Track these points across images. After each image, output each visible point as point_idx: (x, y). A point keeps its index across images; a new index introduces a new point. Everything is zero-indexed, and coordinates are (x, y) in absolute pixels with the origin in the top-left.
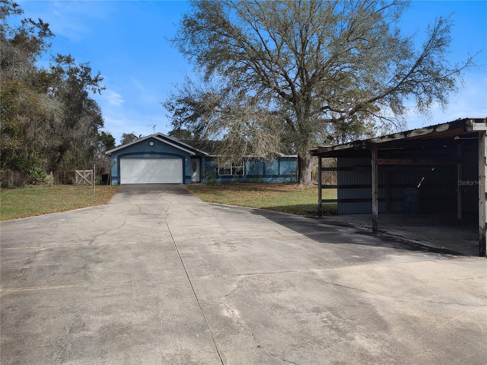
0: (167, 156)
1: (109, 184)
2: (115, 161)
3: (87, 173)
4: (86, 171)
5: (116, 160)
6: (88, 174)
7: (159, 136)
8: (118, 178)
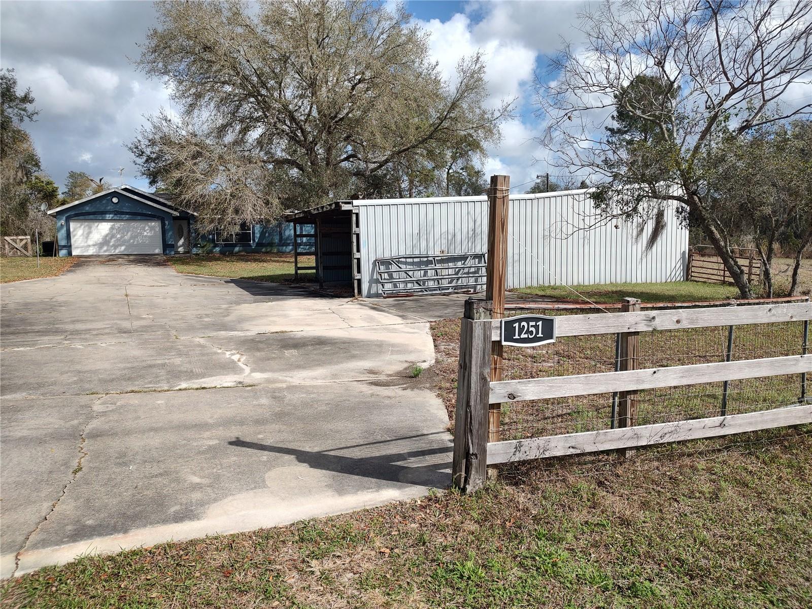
0: (139, 217)
1: (55, 256)
2: (62, 224)
3: (21, 240)
4: (20, 237)
5: (63, 222)
6: (24, 242)
7: (126, 190)
8: (69, 247)
